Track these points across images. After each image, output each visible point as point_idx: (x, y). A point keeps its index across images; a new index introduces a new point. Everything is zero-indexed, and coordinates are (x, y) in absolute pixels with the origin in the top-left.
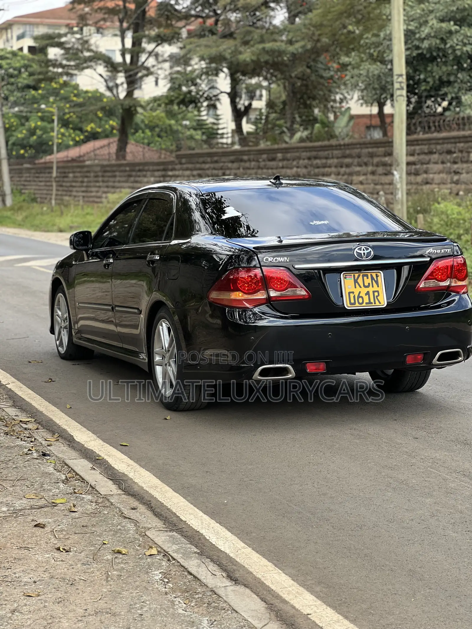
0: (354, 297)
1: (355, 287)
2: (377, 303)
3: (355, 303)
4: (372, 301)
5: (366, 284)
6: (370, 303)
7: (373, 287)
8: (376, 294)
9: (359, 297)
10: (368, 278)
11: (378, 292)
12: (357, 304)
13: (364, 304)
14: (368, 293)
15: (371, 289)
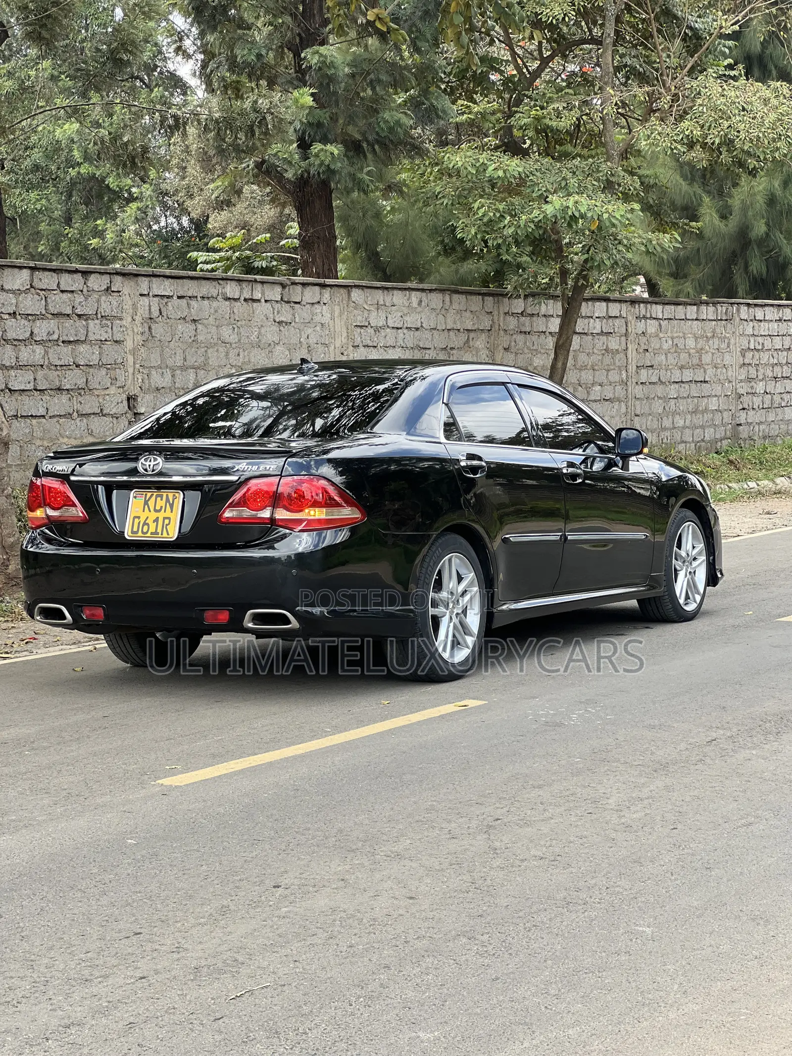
0: (139, 523)
1: (144, 511)
2: (165, 534)
3: (137, 532)
4: (159, 530)
5: (158, 508)
6: (156, 533)
7: (165, 511)
8: (167, 521)
9: (145, 524)
10: (162, 500)
11: (169, 518)
12: (140, 534)
13: (149, 535)
14: (156, 520)
15: (161, 515)
